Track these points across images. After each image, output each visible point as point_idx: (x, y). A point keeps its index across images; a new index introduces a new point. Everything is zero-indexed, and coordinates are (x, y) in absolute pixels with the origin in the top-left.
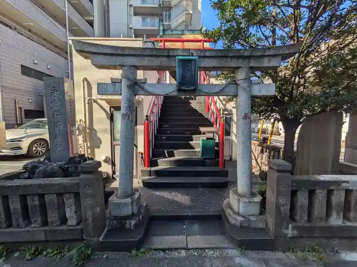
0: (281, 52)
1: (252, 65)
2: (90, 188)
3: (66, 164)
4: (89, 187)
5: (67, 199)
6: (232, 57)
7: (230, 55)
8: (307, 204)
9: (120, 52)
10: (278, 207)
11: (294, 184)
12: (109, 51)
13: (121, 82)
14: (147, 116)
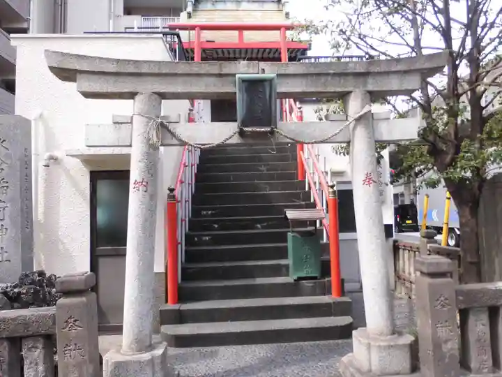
0: (418, 66)
1: (370, 88)
2: (77, 323)
3: (15, 287)
4: (76, 321)
5: (29, 349)
6: (334, 74)
7: (331, 72)
8: (488, 336)
9: (131, 69)
10: (437, 345)
11: (461, 298)
12: (111, 68)
13: (131, 123)
14: (172, 190)
